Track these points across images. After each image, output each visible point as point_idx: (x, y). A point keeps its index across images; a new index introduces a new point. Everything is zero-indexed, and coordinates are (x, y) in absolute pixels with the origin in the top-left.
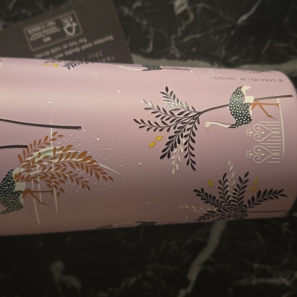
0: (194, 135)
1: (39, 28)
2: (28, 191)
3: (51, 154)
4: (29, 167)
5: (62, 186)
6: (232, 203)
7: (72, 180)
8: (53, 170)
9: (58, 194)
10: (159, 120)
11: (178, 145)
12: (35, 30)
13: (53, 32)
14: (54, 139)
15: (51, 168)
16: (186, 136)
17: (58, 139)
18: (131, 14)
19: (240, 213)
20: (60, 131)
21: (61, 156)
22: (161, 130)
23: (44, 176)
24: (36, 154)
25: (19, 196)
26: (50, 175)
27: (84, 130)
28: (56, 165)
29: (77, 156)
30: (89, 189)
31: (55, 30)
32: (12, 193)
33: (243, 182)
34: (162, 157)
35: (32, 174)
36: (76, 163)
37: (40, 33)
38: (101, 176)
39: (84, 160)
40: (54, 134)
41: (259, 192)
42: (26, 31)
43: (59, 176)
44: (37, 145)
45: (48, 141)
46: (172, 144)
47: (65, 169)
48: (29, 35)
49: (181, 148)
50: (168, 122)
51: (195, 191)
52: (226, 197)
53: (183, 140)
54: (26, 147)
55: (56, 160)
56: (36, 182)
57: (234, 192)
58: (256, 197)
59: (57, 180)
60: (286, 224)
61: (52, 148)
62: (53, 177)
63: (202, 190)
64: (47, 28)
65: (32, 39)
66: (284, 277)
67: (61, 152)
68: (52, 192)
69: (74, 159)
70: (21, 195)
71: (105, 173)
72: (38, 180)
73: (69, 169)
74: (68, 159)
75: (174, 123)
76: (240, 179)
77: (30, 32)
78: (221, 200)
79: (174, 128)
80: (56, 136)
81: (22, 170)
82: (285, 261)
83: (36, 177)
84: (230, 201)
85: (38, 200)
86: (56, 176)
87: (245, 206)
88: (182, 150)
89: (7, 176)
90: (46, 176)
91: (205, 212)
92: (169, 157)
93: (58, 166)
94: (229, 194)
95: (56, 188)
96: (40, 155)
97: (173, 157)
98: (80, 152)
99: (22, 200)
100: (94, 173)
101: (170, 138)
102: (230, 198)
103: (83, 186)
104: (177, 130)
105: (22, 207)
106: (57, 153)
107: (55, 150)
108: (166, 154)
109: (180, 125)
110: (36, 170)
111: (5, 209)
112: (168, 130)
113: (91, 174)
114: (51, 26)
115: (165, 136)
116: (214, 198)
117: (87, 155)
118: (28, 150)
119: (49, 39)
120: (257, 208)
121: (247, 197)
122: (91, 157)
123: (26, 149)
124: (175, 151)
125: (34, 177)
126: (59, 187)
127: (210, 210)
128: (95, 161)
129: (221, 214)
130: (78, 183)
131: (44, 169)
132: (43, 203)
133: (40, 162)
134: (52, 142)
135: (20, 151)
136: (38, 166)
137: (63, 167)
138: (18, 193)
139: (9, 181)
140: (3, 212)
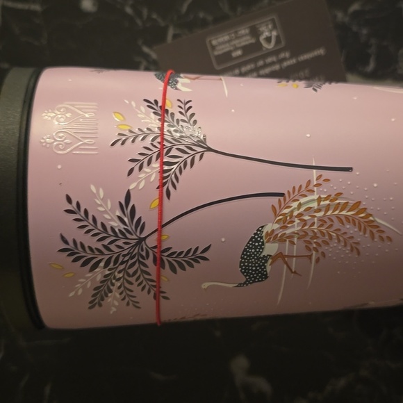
1: (226, 38)
2: (280, 255)
3: (315, 205)
4: (285, 222)
5: (324, 248)
7: (339, 241)
8: (315, 227)
9: (318, 260)
12: (221, 40)
13: (247, 43)
14: (318, 185)
15: (313, 224)
17: (324, 184)
18: (347, 19)
20: (326, 174)
21: (328, 208)
23: (303, 235)
24: (295, 205)
25: (266, 261)
26: (311, 234)
27: (356, 172)
28: (320, 220)
29: (348, 208)
30: (359, 253)
31: (248, 40)
32: (258, 259)
35: (288, 232)
36: (346, 217)
37: (227, 45)
38: (377, 235)
39: (357, 214)
40: (318, 178)
42: (210, 41)
43: (323, 234)
44: (296, 193)
45: (311, 187)
47: (331, 225)
48: (213, 48)
54: (282, 195)
55: (321, 214)
56: (292, 243)
59: (320, 241)
61: (316, 197)
62: (315, 236)
64: (237, 38)
65: (216, 53)
67: (327, 202)
68: (310, 257)
69: (344, 213)
70: (270, 261)
71: (383, 231)
72: (295, 240)
73: (337, 225)
74: (337, 212)
77: (214, 42)
80: (321, 181)
81: (276, 226)
83: (292, 237)
85: (289, 267)
86: (319, 235)
89: (255, 234)
90: (306, 234)
93: (323, 221)
95: (317, 251)
96: (300, 205)
98: (352, 202)
99: (269, 268)
100: (368, 232)
105: (266, 277)
106: (322, 203)
107: (319, 199)
110: (293, 226)
111: (243, 279)
113: (365, 233)
114: (243, 36)
117: (361, 207)
118: (285, 200)
119: (239, 53)
122: (365, 209)
123: (282, 198)
125: (291, 237)
126: (320, 250)
128: (371, 215)
131: (305, 225)
132: (295, 272)
133: (300, 215)
134: (315, 189)
135: (275, 200)
136: (297, 221)
137: (329, 223)
138: (266, 258)
139: (257, 241)
140: (240, 285)
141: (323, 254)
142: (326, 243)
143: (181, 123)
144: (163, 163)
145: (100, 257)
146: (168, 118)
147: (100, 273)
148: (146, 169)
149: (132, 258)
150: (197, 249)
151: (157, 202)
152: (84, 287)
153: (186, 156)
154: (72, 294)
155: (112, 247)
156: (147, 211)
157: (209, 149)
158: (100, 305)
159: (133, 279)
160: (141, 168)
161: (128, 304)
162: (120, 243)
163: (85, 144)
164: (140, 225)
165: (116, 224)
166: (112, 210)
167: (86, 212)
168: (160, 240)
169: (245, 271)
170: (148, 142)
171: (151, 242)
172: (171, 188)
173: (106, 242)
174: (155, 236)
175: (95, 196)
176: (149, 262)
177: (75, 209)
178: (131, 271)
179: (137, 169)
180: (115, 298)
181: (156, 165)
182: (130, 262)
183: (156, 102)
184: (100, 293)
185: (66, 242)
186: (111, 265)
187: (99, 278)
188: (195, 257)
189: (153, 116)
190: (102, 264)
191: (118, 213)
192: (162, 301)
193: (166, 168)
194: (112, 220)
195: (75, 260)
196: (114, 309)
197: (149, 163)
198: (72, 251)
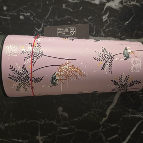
0: (112, 62)
2: (60, 79)
3: (67, 68)
4: (61, 72)
5: (70, 78)
6: (124, 85)
7: (73, 76)
8: (68, 73)
9: (69, 81)
10: (101, 58)
11: (107, 65)
14: (68, 63)
15: (67, 72)
16: (109, 63)
17: (70, 63)
19: (126, 89)
20: (70, 61)
21: (70, 69)
22: (101, 61)
23: (65, 75)
24: (63, 68)
25: (57, 81)
26: (67, 74)
27: (77, 60)
28: (69, 71)
29: (75, 69)
30: (78, 79)
32: (55, 80)
33: (127, 78)
34: (102, 69)
35: (61, 74)
36: (75, 71)
38: (82, 75)
39: (77, 70)
40: (68, 62)
41: (133, 81)
44: (63, 65)
45: (66, 64)
46: (105, 65)
47: (71, 73)
49: (108, 66)
50: (104, 58)
51: (112, 80)
52: (122, 83)
53: (108, 64)
54: (60, 65)
55: (69, 70)
56: (62, 76)
57: (124, 81)
58: (131, 83)
59: (69, 76)
60: (141, 95)
61: (68, 66)
63: (114, 80)
65: (59, 32)
66: (141, 114)
67: (70, 67)
68: (67, 80)
69: (74, 70)
70: (58, 81)
71: (84, 74)
72: (63, 76)
73: (73, 72)
74: (72, 70)
75: (105, 58)
76: (126, 77)
77: (59, 30)
78: (120, 84)
79: (106, 60)
80: (69, 62)
81: (59, 73)
82: (141, 109)
83: (62, 75)
84: (123, 84)
85: (62, 82)
87: (128, 86)
88: (108, 67)
89: (54, 74)
90: (66, 74)
91: (114, 88)
92: (104, 69)
93: (69, 72)
94: (123, 82)
95: (68, 78)
96: (64, 68)
97: (105, 69)
98: (76, 67)
99: (57, 82)
100: (80, 74)
101: (104, 63)
102: (123, 83)
103: (77, 78)
104: (106, 61)
105: (57, 84)
106: (69, 67)
107: (68, 67)
108: (103, 68)
109: (107, 59)
110: (63, 73)
111: (52, 85)
112: (104, 61)
113: (79, 74)
115: (103, 63)
116: (118, 83)
117: (78, 68)
118: (60, 67)
119: (64, 34)
120: (131, 87)
121: (128, 83)
122: (79, 69)
123: (60, 66)
124: (106, 67)
126: (69, 78)
127: (116, 87)
128: (81, 70)
129: (120, 89)
130: (75, 77)
131: (65, 72)
132: (64, 83)
133: (64, 70)
134: (68, 64)
135: (58, 67)
136: (63, 71)
137: (71, 72)
139: (54, 76)
140: (51, 86)
141: (70, 79)
142: (70, 77)
143: (37, 49)
144: (32, 58)
145: (18, 79)
146: (34, 47)
147: (18, 83)
148: (28, 59)
149: (25, 79)
150: (40, 78)
151: (30, 67)
152: (15, 86)
153: (37, 56)
154: (12, 88)
155: (20, 77)
156: (28, 69)
157: (43, 55)
158: (19, 90)
159: (26, 84)
160: (27, 59)
161: (25, 90)
162: (22, 76)
163: (14, 54)
164: (27, 72)
165: (21, 72)
166: (20, 68)
167: (14, 69)
168: (31, 76)
169: (52, 83)
170: (29, 53)
171: (30, 76)
172: (34, 64)
173: (19, 76)
174: (30, 74)
175: (16, 65)
176: (29, 80)
177: (12, 68)
178: (25, 82)
179: (26, 59)
180: (22, 89)
181: (31, 58)
182: (25, 80)
183: (32, 44)
184: (18, 88)
185: (10, 75)
186: (20, 81)
187: (18, 84)
188: (40, 79)
189: (31, 47)
190: (18, 81)
191: (22, 69)
192: (33, 90)
193: (33, 59)
194: (20, 71)
195: (12, 80)
196: (22, 92)
197: (29, 58)
198: (12, 77)
